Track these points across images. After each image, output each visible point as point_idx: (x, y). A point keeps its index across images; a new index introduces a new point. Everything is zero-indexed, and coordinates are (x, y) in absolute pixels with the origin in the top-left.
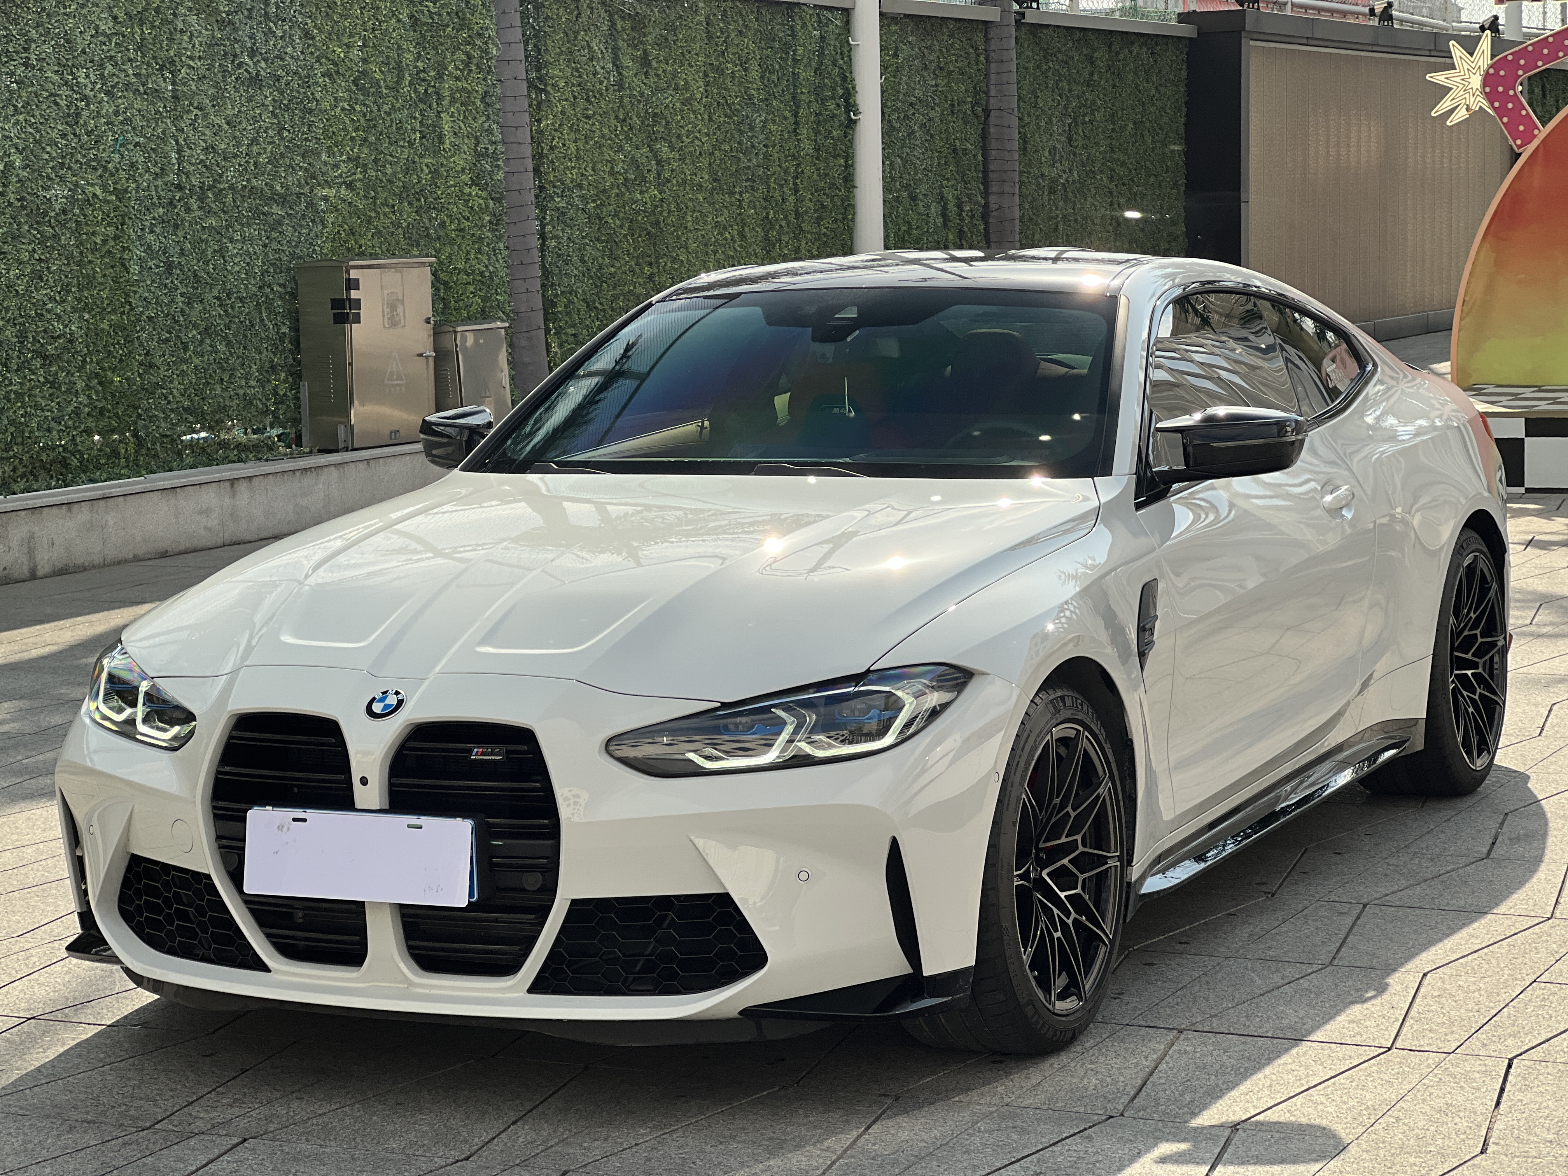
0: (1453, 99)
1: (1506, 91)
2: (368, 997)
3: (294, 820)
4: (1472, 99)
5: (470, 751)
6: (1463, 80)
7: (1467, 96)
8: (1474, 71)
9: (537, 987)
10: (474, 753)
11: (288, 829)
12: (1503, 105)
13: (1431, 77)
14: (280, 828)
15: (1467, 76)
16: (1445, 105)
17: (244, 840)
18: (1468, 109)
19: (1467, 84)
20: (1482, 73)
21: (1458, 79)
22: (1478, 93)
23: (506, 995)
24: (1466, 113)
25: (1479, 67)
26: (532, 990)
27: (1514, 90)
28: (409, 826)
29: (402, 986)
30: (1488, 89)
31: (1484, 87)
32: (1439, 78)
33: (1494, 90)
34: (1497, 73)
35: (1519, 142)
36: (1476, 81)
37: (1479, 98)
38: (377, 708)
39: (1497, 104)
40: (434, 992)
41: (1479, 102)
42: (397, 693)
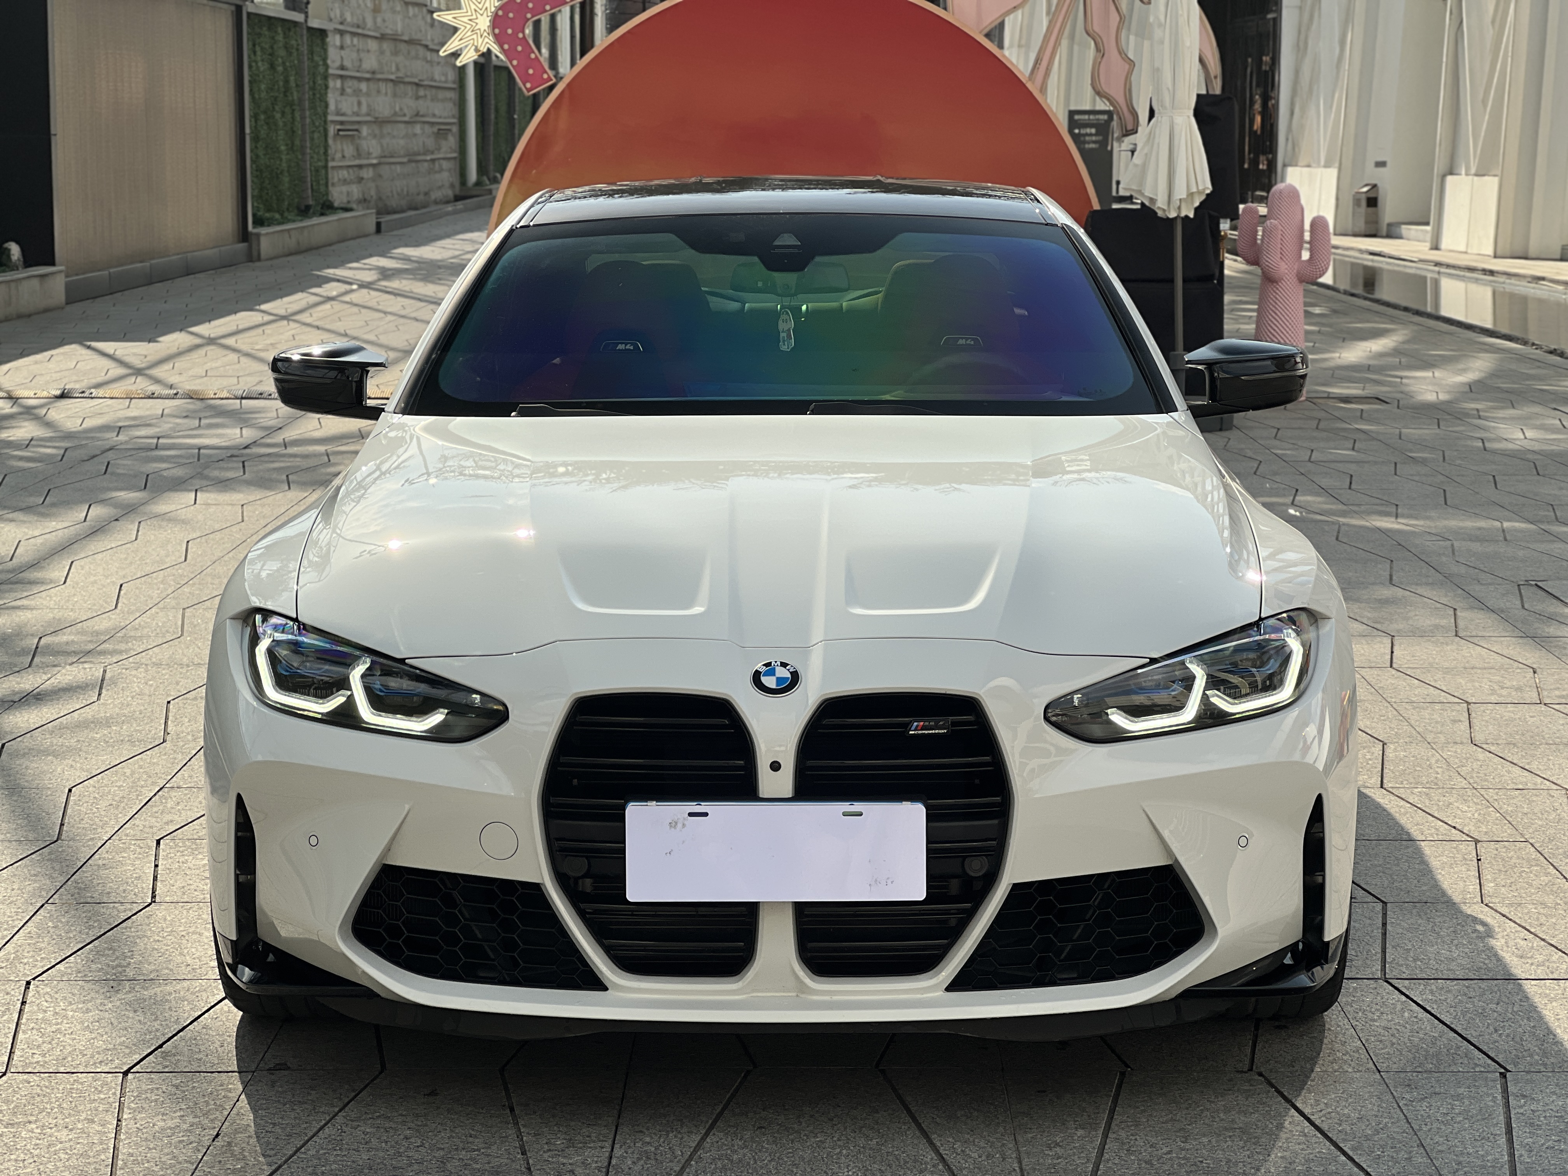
0: (461, 39)
1: (515, 33)
2: (749, 1009)
3: (691, 814)
4: (480, 40)
5: (907, 726)
6: (470, 20)
7: (475, 36)
8: (481, 12)
9: (958, 984)
10: (913, 728)
11: (684, 825)
12: (513, 48)
13: (439, 16)
14: (673, 825)
15: (474, 17)
16: (452, 45)
17: (624, 842)
18: (477, 50)
19: (474, 24)
20: (490, 14)
21: (465, 19)
22: (485, 34)
23: (925, 996)
24: (474, 54)
25: (486, 9)
26: (952, 987)
27: (523, 32)
28: (845, 814)
29: (790, 994)
30: (497, 31)
31: (494, 29)
32: (447, 17)
33: (503, 32)
34: (506, 14)
35: (528, 85)
36: (484, 23)
37: (486, 40)
38: (770, 682)
39: (506, 47)
40: (835, 998)
41: (488, 43)
42: (784, 665)
